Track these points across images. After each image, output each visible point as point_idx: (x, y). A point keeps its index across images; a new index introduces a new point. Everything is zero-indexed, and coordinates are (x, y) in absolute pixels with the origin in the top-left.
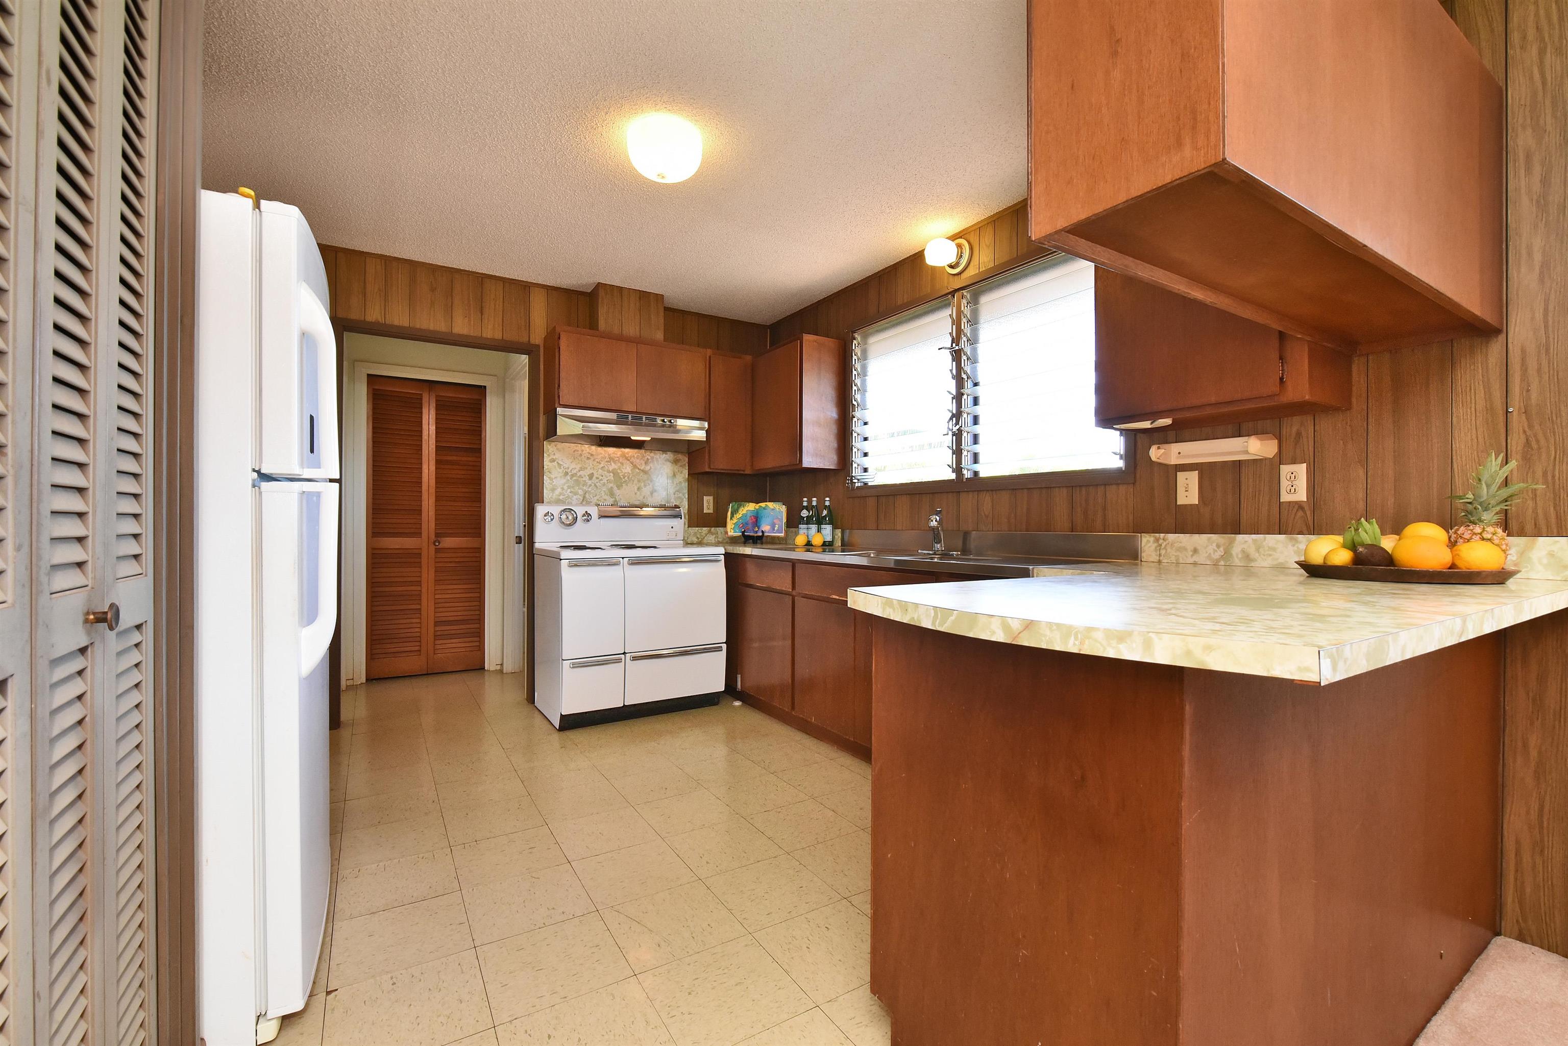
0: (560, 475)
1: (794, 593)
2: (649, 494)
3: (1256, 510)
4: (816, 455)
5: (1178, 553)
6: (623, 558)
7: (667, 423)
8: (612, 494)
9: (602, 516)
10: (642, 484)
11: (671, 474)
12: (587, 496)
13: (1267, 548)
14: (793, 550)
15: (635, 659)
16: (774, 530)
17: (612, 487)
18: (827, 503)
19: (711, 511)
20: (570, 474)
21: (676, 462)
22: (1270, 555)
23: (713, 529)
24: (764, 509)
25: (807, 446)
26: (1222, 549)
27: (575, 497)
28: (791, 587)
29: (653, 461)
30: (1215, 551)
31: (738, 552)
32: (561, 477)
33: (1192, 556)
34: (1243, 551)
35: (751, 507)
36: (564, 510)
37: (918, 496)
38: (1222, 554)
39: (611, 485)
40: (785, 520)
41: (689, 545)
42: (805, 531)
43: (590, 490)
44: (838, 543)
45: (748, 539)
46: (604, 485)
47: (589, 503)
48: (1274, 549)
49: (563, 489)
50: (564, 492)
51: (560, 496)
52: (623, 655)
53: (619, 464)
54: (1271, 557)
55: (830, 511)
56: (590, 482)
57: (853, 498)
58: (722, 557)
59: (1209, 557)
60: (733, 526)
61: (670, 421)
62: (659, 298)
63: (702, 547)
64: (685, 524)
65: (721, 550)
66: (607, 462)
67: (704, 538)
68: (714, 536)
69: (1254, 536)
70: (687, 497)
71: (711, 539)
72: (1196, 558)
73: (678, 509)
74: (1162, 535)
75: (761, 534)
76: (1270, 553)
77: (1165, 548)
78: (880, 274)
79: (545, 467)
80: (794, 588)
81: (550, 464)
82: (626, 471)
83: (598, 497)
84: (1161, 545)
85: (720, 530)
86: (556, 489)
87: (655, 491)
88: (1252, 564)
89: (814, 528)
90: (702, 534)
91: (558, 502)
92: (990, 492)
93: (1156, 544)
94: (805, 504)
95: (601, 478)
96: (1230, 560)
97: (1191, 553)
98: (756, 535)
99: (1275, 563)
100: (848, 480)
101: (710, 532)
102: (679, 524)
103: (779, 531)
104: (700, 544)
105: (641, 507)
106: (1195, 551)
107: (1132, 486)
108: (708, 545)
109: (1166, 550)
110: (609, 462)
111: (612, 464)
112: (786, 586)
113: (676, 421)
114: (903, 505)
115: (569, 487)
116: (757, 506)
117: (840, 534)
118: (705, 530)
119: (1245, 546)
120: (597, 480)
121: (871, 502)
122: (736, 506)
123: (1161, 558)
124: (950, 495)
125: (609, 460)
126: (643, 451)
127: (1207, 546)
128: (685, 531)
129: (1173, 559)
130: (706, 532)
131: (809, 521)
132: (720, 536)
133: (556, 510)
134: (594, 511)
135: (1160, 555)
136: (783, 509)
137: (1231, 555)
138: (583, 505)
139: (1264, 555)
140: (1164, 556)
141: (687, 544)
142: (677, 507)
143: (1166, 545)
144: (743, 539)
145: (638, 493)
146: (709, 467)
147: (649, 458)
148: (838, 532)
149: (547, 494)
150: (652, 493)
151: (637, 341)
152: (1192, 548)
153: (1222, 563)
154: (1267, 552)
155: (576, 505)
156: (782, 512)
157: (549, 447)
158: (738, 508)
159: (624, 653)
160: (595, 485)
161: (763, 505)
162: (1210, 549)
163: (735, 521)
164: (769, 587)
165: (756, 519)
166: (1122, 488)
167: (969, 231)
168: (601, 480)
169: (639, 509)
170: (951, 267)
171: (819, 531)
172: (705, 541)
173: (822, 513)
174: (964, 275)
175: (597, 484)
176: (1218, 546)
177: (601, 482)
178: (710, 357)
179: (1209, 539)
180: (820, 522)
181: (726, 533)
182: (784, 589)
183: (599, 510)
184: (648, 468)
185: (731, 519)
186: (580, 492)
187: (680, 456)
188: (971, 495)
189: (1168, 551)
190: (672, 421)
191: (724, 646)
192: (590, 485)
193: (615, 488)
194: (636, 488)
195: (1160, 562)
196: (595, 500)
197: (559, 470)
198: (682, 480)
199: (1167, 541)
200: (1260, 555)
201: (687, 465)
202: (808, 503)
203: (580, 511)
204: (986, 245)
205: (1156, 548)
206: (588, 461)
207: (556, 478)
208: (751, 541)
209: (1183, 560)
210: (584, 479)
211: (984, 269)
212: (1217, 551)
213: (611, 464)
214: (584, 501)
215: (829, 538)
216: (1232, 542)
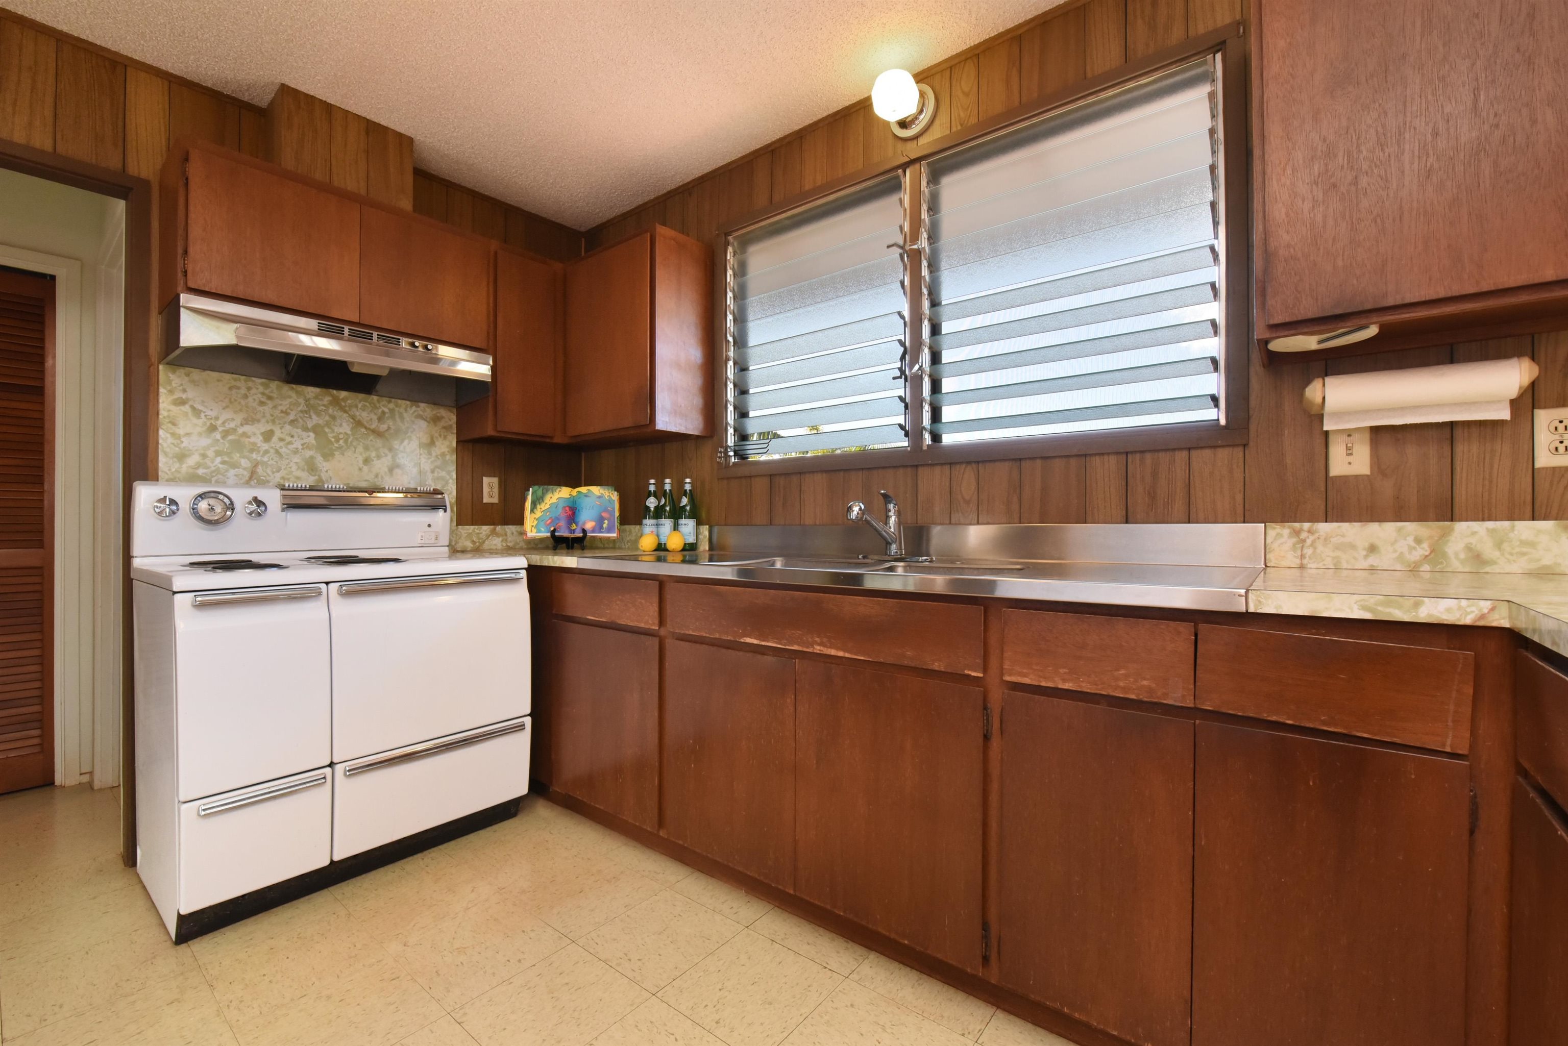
0: (199, 429)
1: (663, 632)
2: (386, 470)
3: (1487, 482)
4: (676, 412)
5: (1338, 553)
6: (327, 583)
7: (420, 349)
8: (311, 467)
9: (292, 505)
10: (373, 454)
11: (425, 439)
12: (260, 470)
13: (1518, 543)
14: (635, 558)
15: (354, 772)
16: (601, 527)
17: (312, 457)
18: (688, 487)
19: (495, 500)
20: (221, 429)
21: (436, 420)
22: (1523, 554)
23: (499, 528)
24: (586, 496)
25: (663, 399)
26: (1425, 545)
27: (232, 472)
28: (657, 622)
29: (392, 417)
30: (1411, 549)
31: (552, 564)
32: (200, 434)
33: (1366, 557)
34: (1468, 548)
35: (564, 492)
36: (202, 496)
37: (842, 473)
38: (1427, 553)
39: (308, 453)
40: (617, 514)
41: (458, 555)
42: (654, 529)
43: (265, 459)
44: (704, 546)
45: (560, 543)
46: (296, 452)
47: (262, 483)
48: (1532, 545)
49: (204, 456)
50: (207, 461)
51: (197, 468)
52: (328, 770)
53: (327, 418)
54: (1526, 558)
55: (692, 500)
56: (265, 446)
57: (728, 478)
58: (524, 574)
59: (1400, 558)
60: (536, 522)
61: (426, 347)
62: (405, 142)
63: (484, 557)
64: (451, 520)
65: (521, 562)
66: (301, 411)
67: (484, 542)
68: (501, 539)
69: (1490, 524)
70: (455, 476)
71: (494, 542)
72: (1373, 560)
73: (440, 496)
74: (1306, 525)
75: (581, 535)
76: (1524, 550)
77: (1313, 544)
78: (772, 148)
79: (163, 413)
80: (662, 623)
81: (175, 410)
82: (341, 430)
83: (283, 473)
84: (1304, 541)
85: (511, 529)
86: (189, 456)
87: (398, 466)
88: (1488, 569)
89: (667, 524)
90: (481, 536)
91: (192, 479)
92: (974, 466)
93: (1294, 540)
94: (652, 488)
95: (289, 439)
96: (1442, 563)
97: (1364, 553)
98: (572, 536)
99: (1533, 566)
100: (721, 452)
101: (493, 532)
102: (442, 519)
103: (609, 530)
104: (478, 551)
105: (371, 491)
106: (1372, 549)
107: (1241, 449)
108: (493, 553)
109: (1315, 548)
110: (306, 412)
111: (314, 416)
112: (649, 621)
113: (437, 349)
114: (816, 484)
115: (218, 453)
116: (575, 492)
117: (707, 533)
118: (486, 529)
119: (1473, 540)
120: (282, 444)
121: (760, 486)
122: (540, 493)
123: (1305, 561)
124: (901, 471)
125: (305, 408)
126: (375, 398)
127: (1396, 541)
128: (452, 532)
129: (1329, 563)
130: (488, 532)
131: (659, 513)
132: (509, 539)
133: (184, 494)
134: (273, 498)
135: (1302, 557)
136: (615, 496)
137: (1444, 555)
138: (252, 487)
139: (1512, 554)
140: (1310, 558)
141: (455, 551)
142: (436, 492)
143: (1313, 542)
144: (551, 543)
145: (365, 468)
146: (495, 429)
147: (386, 410)
148: (705, 530)
149: (164, 463)
150: (391, 470)
151: (363, 202)
152: (1367, 545)
153: (1426, 567)
154: (1517, 550)
155: (236, 486)
156: (614, 501)
157: (172, 376)
158: (544, 494)
159: (331, 765)
160: (277, 452)
161: (584, 489)
162: (1403, 546)
163: (538, 514)
164: (612, 623)
165: (572, 513)
166: (1223, 454)
167: (933, 72)
168: (290, 443)
169: (367, 495)
170: (903, 124)
171: (676, 527)
172: (486, 546)
173: (680, 501)
174: (922, 141)
175: (280, 450)
176: (1418, 541)
177: (291, 447)
178: (496, 253)
179: (1399, 530)
180: (676, 514)
181: (523, 533)
182: (642, 625)
183: (284, 496)
184: (383, 427)
185: (532, 511)
186: (245, 463)
187: (442, 412)
188: (937, 470)
189: (1318, 551)
190: (430, 347)
191: (528, 721)
192: (266, 452)
193: (319, 459)
194: (361, 459)
195: (1302, 567)
196: (277, 478)
197: (195, 420)
198: (446, 450)
199: (1317, 535)
200: (1503, 555)
201: (455, 426)
202: (656, 487)
203: (241, 496)
204: (963, 92)
205: (1294, 545)
206: (261, 409)
207: (188, 434)
208: (564, 545)
209: (1347, 562)
210: (252, 440)
211: (959, 128)
212: (1414, 548)
213: (310, 417)
214: (253, 478)
215: (691, 539)
216: (1445, 535)
